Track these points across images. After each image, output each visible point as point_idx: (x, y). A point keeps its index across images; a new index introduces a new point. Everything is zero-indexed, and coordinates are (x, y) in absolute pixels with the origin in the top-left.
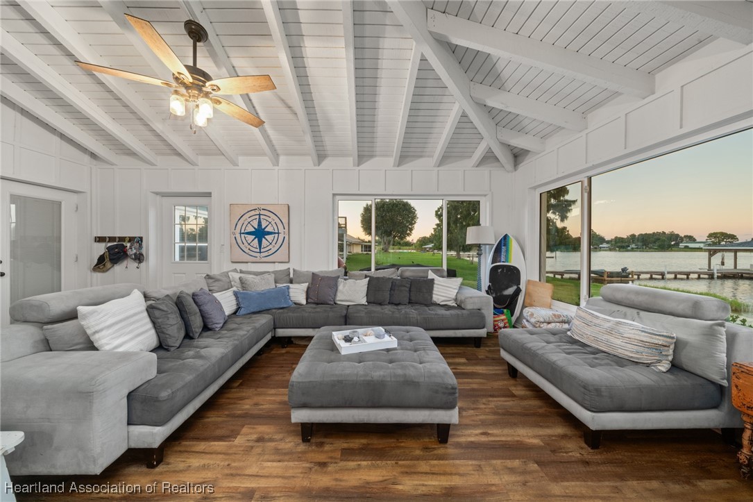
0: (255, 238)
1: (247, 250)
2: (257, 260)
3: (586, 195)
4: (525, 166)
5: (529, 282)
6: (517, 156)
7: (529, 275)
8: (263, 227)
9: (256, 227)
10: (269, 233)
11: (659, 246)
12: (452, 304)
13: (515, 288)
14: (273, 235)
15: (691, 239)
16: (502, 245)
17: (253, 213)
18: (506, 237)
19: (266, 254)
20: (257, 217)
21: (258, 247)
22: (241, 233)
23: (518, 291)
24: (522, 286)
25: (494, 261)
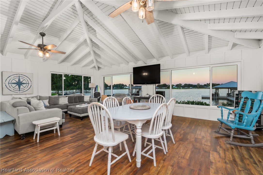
0: (17, 85)
1: (12, 90)
2: (18, 93)
3: (112, 79)
4: (100, 70)
5: (102, 95)
6: (99, 68)
7: (102, 94)
8: (21, 81)
9: (18, 81)
10: (24, 84)
11: (120, 88)
12: (89, 101)
13: (99, 97)
14: (26, 84)
15: (126, 86)
16: (96, 88)
17: (16, 75)
18: (97, 86)
19: (23, 91)
20: (18, 77)
21: (18, 88)
22: (9, 83)
23: (100, 97)
24: (101, 96)
25: (95, 91)
